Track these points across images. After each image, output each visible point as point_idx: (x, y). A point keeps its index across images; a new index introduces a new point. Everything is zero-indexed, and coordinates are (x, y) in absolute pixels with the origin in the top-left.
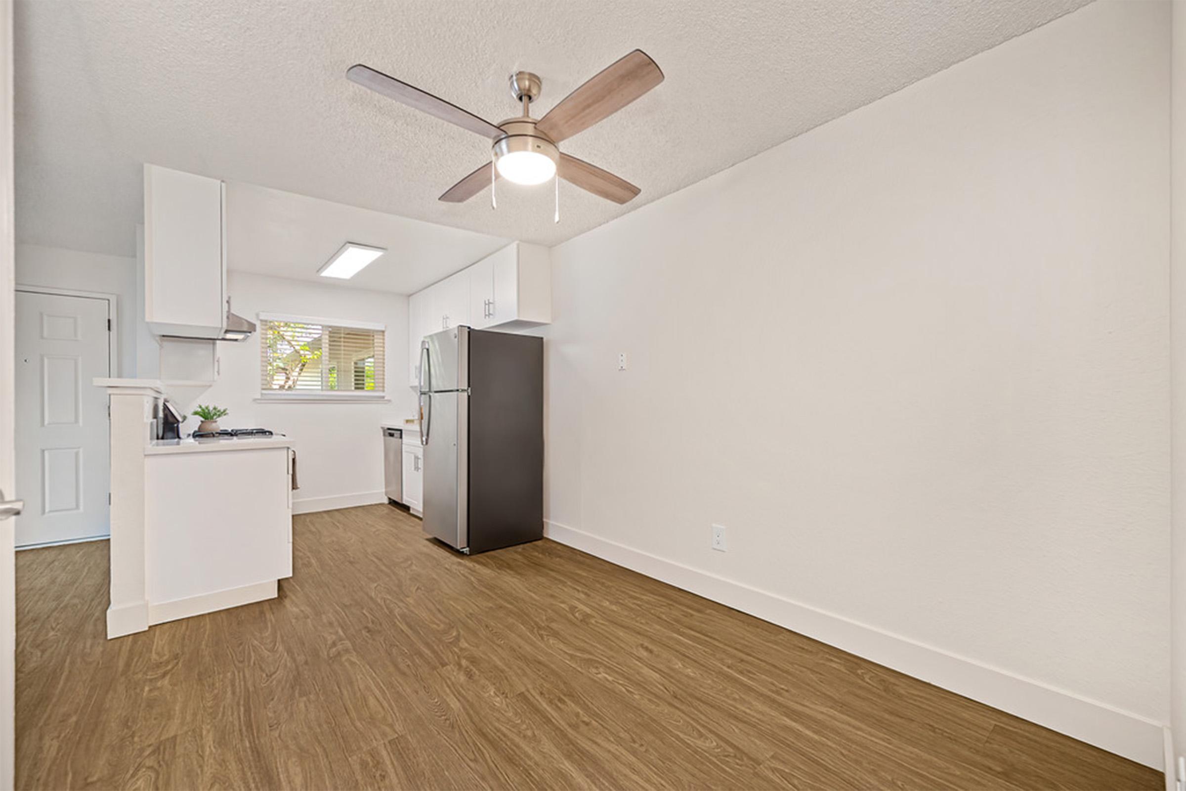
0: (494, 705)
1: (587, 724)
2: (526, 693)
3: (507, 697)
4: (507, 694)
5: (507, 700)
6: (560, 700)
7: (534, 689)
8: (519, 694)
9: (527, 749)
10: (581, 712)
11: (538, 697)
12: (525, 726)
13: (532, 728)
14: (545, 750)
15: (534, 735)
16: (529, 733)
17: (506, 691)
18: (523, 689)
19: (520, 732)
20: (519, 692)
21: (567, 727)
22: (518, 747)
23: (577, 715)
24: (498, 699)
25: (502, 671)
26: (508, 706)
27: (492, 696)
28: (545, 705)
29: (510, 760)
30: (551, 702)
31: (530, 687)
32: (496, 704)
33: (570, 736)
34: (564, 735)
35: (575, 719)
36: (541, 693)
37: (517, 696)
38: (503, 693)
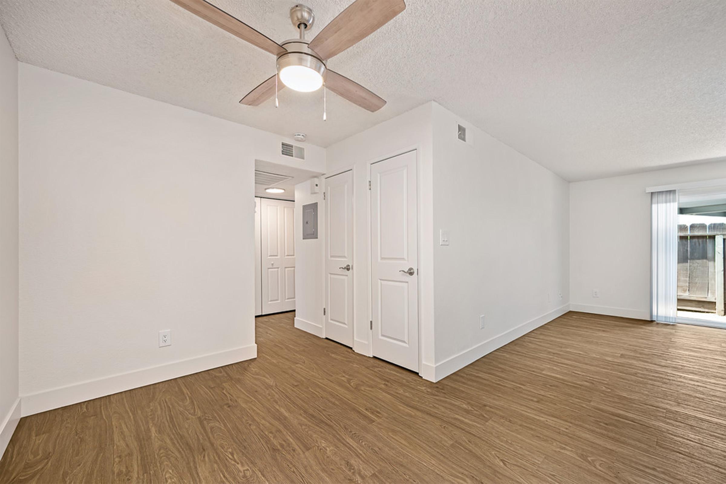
0: (325, 441)
1: (271, 432)
2: (304, 450)
3: (318, 447)
4: (318, 449)
5: (317, 445)
6: (282, 446)
7: (300, 454)
8: (310, 449)
9: (305, 420)
10: (272, 439)
11: (297, 447)
12: (306, 430)
13: (302, 429)
14: (296, 420)
15: (301, 426)
16: (304, 427)
17: (318, 451)
18: (307, 453)
19: (308, 427)
20: (310, 451)
21: (282, 430)
22: (309, 421)
23: (275, 437)
24: (323, 445)
25: (324, 470)
26: (317, 441)
27: (328, 447)
28: (294, 443)
29: (313, 416)
30: (289, 445)
31: (302, 456)
32: (324, 442)
33: (282, 426)
34: (285, 427)
35: (277, 435)
36: (294, 450)
37: (311, 448)
38: (321, 449)
